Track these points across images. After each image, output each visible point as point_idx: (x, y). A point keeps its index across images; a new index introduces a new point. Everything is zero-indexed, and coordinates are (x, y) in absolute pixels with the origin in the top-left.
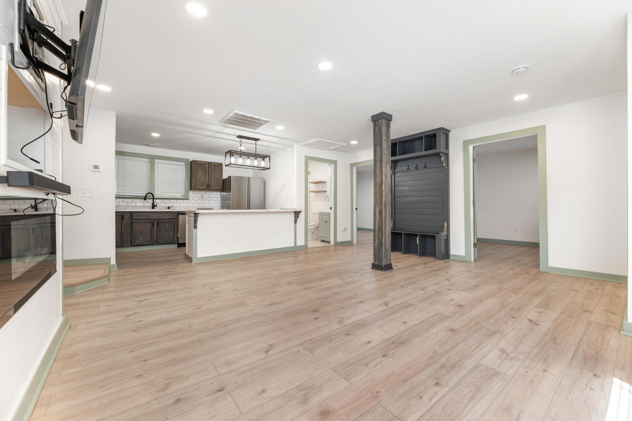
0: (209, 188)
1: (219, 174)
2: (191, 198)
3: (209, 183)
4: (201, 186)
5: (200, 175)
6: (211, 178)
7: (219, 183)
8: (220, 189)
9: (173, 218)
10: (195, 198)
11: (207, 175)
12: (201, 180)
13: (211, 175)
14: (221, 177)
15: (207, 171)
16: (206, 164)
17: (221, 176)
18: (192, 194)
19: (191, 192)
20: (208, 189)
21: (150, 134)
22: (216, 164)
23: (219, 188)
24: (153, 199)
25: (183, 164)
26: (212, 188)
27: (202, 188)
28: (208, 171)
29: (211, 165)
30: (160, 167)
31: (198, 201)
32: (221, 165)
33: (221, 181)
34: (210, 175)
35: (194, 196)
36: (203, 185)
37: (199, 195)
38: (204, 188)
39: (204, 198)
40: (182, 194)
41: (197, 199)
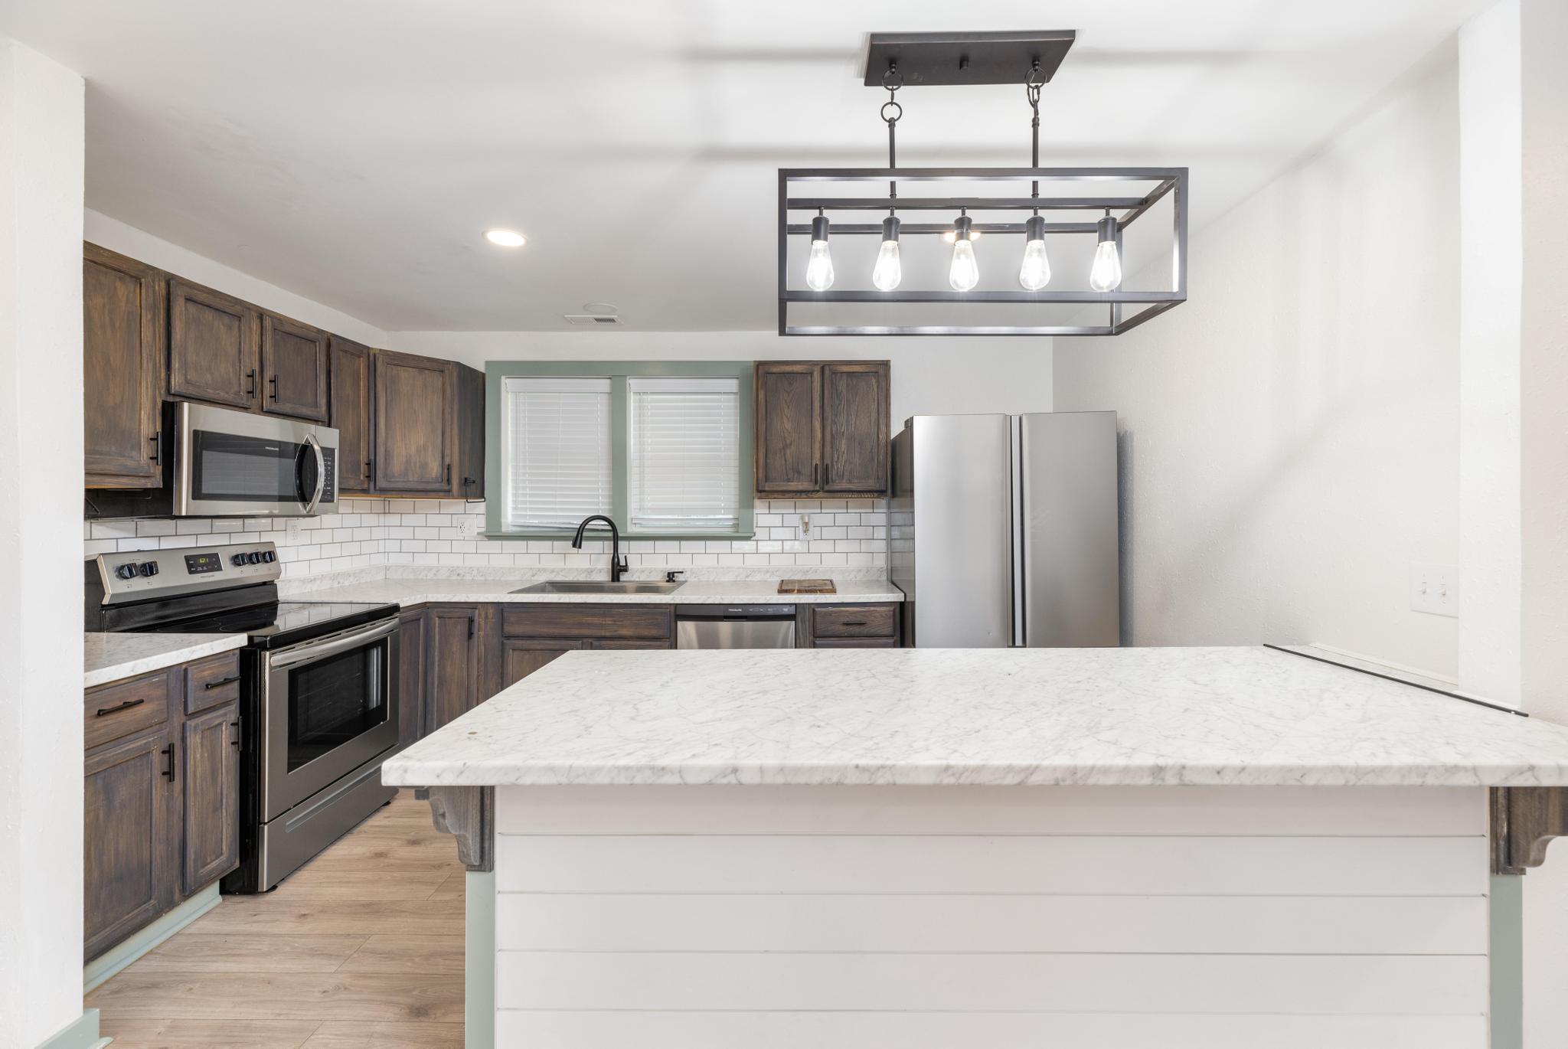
0: (827, 488)
1: (874, 415)
2: (760, 533)
3: (828, 461)
4: (789, 480)
5: (788, 425)
6: (833, 436)
7: (873, 459)
8: (877, 487)
9: (654, 632)
10: (776, 533)
11: (817, 424)
12: (788, 452)
13: (834, 422)
14: (883, 428)
15: (817, 405)
16: (811, 374)
17: (882, 421)
18: (767, 516)
19: (760, 508)
20: (822, 489)
21: (483, 234)
23: (871, 483)
24: (616, 539)
25: (732, 385)
26: (839, 487)
27: (794, 486)
28: (822, 407)
29: (834, 373)
30: (656, 409)
32: (881, 371)
33: (882, 451)
34: (828, 422)
35: (775, 520)
36: (799, 473)
37: (794, 519)
38: (800, 488)
39: (814, 532)
40: (723, 517)
41: (787, 533)
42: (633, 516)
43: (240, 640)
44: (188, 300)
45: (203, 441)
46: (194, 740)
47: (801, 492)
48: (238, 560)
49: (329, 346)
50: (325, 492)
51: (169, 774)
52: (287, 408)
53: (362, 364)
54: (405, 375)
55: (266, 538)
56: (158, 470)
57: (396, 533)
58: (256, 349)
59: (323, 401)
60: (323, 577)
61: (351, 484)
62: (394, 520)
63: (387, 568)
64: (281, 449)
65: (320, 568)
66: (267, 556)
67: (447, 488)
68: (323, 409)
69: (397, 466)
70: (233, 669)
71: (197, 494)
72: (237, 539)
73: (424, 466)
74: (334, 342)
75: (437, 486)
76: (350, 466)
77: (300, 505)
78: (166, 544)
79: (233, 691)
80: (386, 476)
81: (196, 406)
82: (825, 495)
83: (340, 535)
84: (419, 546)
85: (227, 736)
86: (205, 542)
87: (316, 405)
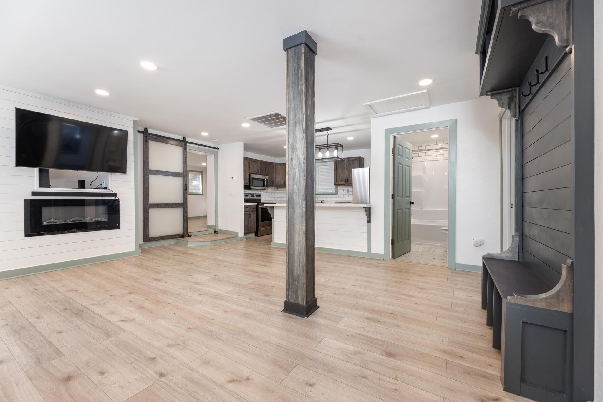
0: (348, 183)
2: (340, 193)
3: (348, 178)
5: (340, 171)
6: (349, 173)
10: (342, 193)
11: (346, 170)
12: (340, 176)
13: (349, 170)
15: (346, 167)
16: (345, 160)
18: (340, 189)
19: (339, 188)
22: (354, 159)
26: (350, 183)
29: (349, 160)
30: (320, 169)
31: (345, 196)
32: (358, 159)
35: (342, 191)
36: (342, 180)
37: (346, 190)
38: (342, 183)
39: (350, 193)
40: (333, 191)
41: (344, 193)
42: (317, 190)
43: (256, 204)
44: (251, 161)
45: (253, 179)
46: (252, 214)
47: (343, 184)
48: (257, 196)
49: (267, 163)
50: (266, 186)
51: (250, 217)
52: (261, 174)
53: (272, 165)
54: (278, 167)
55: (260, 193)
56: (248, 183)
57: (279, 194)
58: (258, 166)
59: (266, 172)
60: (267, 200)
61: (270, 185)
62: (278, 192)
63: (277, 200)
64: (261, 180)
65: (267, 199)
66: (259, 195)
67: (284, 185)
68: (266, 173)
69: (277, 182)
70: (255, 207)
71: (252, 186)
72: (256, 193)
73: (281, 182)
74: (268, 163)
75: (283, 185)
76: (270, 182)
77: (263, 188)
78: (249, 193)
79: (255, 209)
80: (275, 184)
81: (252, 175)
82: (348, 185)
83: (270, 194)
84: (282, 196)
85: (255, 215)
86: (253, 193)
87: (265, 173)
